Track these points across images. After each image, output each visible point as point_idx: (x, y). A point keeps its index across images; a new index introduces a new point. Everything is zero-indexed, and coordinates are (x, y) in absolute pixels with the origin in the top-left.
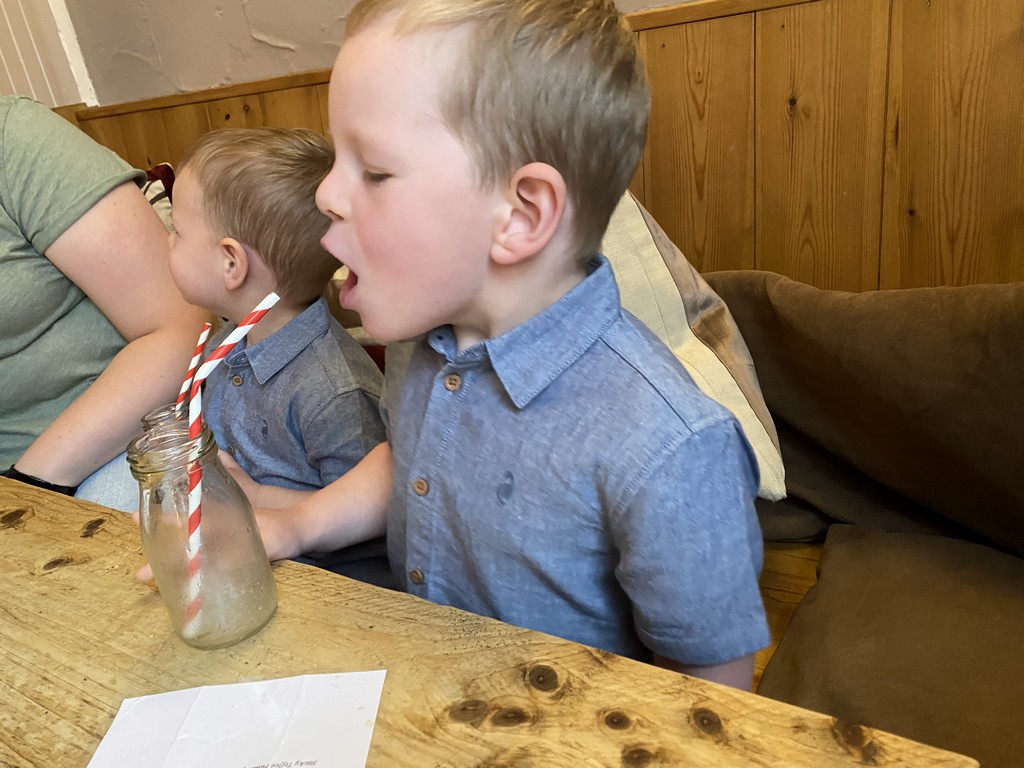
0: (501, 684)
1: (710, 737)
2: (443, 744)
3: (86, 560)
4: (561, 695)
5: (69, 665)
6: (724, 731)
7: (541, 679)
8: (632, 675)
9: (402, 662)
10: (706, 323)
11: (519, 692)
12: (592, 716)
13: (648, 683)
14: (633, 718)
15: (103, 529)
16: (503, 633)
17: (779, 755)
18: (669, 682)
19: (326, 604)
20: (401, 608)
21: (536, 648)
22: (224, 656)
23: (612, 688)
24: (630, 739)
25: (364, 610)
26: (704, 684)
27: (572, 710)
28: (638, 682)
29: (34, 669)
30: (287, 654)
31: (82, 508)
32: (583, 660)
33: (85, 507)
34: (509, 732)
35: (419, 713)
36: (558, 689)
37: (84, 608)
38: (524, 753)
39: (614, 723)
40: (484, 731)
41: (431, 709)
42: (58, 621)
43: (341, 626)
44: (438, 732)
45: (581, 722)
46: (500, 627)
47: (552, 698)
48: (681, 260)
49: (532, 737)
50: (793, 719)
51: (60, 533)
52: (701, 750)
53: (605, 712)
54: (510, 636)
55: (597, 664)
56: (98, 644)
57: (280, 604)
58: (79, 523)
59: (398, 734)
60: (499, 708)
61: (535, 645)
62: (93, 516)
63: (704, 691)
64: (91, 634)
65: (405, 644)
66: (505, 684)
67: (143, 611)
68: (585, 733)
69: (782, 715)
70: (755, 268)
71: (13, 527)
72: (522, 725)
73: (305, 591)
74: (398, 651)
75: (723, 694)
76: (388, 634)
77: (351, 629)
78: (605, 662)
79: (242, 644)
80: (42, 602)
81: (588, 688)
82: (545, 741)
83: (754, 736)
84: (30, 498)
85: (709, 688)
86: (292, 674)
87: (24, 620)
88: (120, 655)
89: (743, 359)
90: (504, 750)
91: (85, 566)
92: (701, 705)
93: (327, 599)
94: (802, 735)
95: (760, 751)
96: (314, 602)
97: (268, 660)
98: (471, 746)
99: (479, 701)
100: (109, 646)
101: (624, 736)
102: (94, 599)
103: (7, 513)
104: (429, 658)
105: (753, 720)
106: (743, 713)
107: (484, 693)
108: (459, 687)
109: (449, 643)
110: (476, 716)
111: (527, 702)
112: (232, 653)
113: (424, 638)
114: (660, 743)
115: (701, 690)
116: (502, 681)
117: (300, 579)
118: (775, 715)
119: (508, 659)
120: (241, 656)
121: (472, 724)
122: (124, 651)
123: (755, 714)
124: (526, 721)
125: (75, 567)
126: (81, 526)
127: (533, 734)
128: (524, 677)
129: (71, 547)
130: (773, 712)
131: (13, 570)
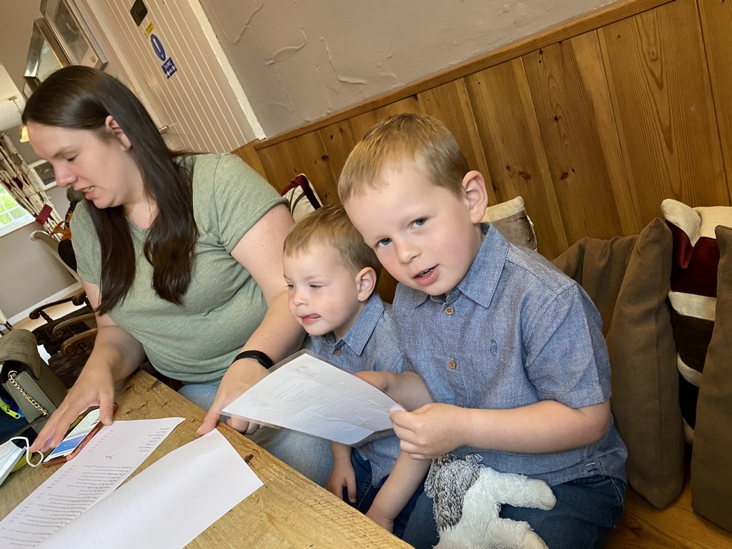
15: (251, 463)
33: (246, 444)
42: (221, 535)
62: (249, 452)
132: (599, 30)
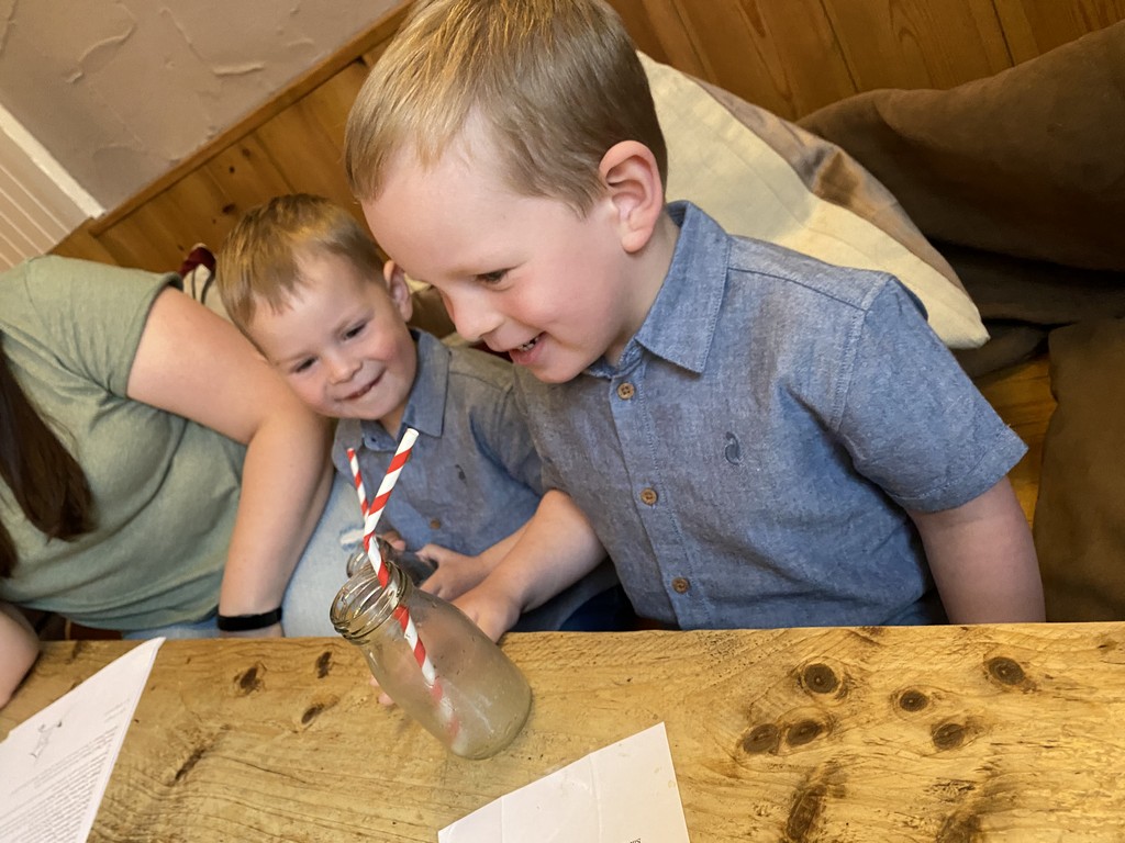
0: (780, 699)
1: (1015, 688)
2: (751, 783)
3: (335, 702)
4: (844, 692)
5: (372, 813)
6: (1027, 676)
7: (818, 680)
8: (908, 644)
9: (675, 708)
10: (827, 179)
11: (802, 702)
12: (885, 705)
13: (928, 648)
14: (928, 693)
15: (334, 663)
16: (760, 642)
17: (1095, 685)
18: (950, 639)
19: (575, 669)
20: (649, 649)
21: (800, 647)
22: (505, 759)
23: (893, 666)
24: (934, 718)
25: (614, 664)
26: (987, 629)
27: (863, 705)
28: (917, 650)
29: (344, 827)
30: (562, 737)
31: (304, 646)
32: (852, 645)
33: (306, 644)
34: (810, 748)
35: (715, 756)
36: (840, 686)
37: (358, 751)
38: (833, 767)
39: (912, 704)
40: (785, 756)
41: (724, 749)
42: (342, 772)
43: (601, 689)
44: (741, 771)
45: (877, 716)
46: (755, 637)
47: (837, 697)
48: (772, 121)
49: (835, 747)
50: (1096, 639)
51: (298, 681)
52: (1012, 706)
53: (897, 696)
54: (769, 644)
55: (868, 644)
56: (389, 784)
57: (533, 685)
58: (310, 663)
59: (704, 786)
60: (790, 726)
61: (796, 645)
62: (318, 652)
63: (990, 638)
64: (377, 776)
65: (669, 688)
66: (785, 699)
67: (412, 737)
68: (886, 726)
69: (1083, 638)
70: (857, 92)
71: (253, 689)
72: (819, 737)
73: (549, 662)
74: (666, 698)
75: (1012, 635)
76: (648, 683)
77: (611, 689)
78: (875, 639)
79: (517, 741)
80: (318, 757)
81: (870, 674)
82: (849, 746)
83: (1061, 671)
84: (253, 653)
85: (994, 632)
86: (577, 757)
87: (311, 781)
88: (412, 788)
89: (884, 202)
90: (814, 770)
91: (337, 708)
92: (992, 656)
93: (573, 664)
94: (1111, 654)
95: (1073, 686)
96: (563, 672)
97: (548, 749)
98: (778, 775)
99: (768, 726)
100: (399, 782)
101: (925, 716)
102: (362, 739)
103: (241, 677)
104: (699, 695)
105: (1053, 653)
106: (1039, 649)
107: (768, 715)
108: (741, 716)
109: (711, 672)
110: (770, 742)
111: (815, 710)
112: (511, 752)
113: (685, 675)
114: (966, 711)
115: (986, 637)
116: (781, 695)
117: (539, 651)
118: (1075, 640)
119: (777, 670)
120: (522, 753)
121: (770, 752)
122: (415, 783)
123: (1055, 646)
124: (821, 732)
125: (329, 712)
126: (313, 666)
127: (835, 744)
128: (800, 684)
129: (316, 692)
130: (1071, 637)
131: (277, 734)
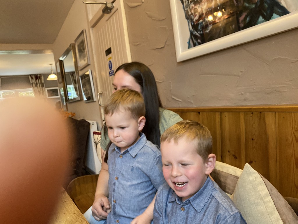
132: (276, 113)
